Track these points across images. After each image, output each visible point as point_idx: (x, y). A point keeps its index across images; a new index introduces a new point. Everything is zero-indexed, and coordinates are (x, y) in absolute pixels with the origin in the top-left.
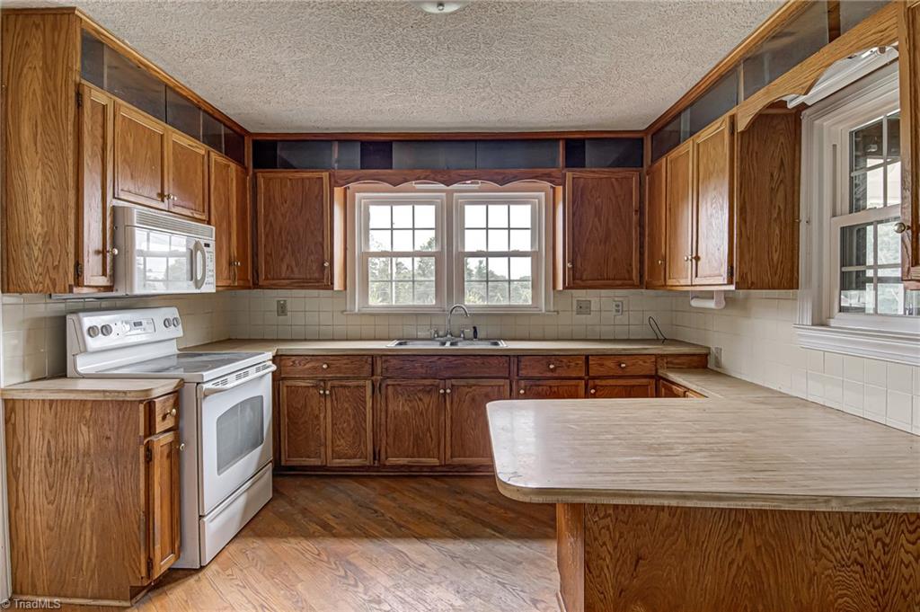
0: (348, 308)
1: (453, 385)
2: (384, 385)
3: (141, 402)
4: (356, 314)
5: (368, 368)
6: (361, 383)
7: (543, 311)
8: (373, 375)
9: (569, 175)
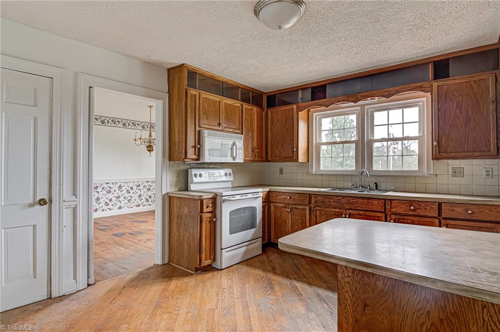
0: (310, 171)
1: (350, 213)
2: (315, 209)
3: (199, 200)
4: (313, 174)
5: (307, 200)
6: (304, 207)
7: (426, 175)
8: (310, 204)
9: (435, 84)
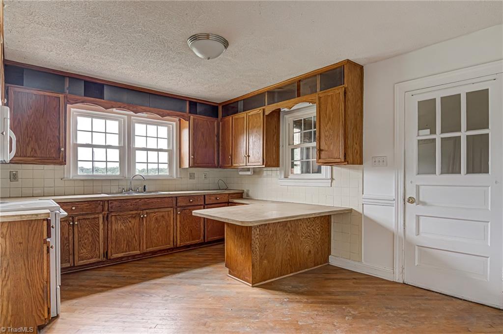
0: (65, 176)
1: (147, 213)
2: (110, 216)
3: (44, 220)
4: (71, 180)
5: (100, 207)
6: (97, 216)
7: (175, 178)
8: (103, 211)
9: (192, 117)
